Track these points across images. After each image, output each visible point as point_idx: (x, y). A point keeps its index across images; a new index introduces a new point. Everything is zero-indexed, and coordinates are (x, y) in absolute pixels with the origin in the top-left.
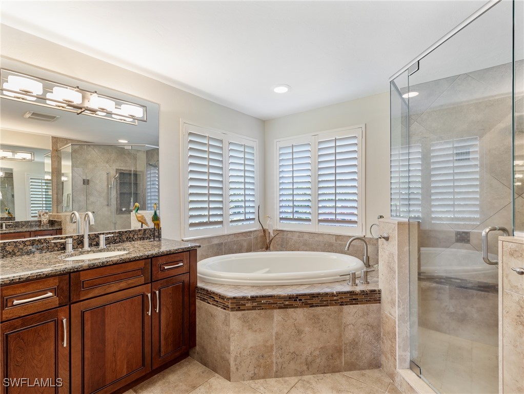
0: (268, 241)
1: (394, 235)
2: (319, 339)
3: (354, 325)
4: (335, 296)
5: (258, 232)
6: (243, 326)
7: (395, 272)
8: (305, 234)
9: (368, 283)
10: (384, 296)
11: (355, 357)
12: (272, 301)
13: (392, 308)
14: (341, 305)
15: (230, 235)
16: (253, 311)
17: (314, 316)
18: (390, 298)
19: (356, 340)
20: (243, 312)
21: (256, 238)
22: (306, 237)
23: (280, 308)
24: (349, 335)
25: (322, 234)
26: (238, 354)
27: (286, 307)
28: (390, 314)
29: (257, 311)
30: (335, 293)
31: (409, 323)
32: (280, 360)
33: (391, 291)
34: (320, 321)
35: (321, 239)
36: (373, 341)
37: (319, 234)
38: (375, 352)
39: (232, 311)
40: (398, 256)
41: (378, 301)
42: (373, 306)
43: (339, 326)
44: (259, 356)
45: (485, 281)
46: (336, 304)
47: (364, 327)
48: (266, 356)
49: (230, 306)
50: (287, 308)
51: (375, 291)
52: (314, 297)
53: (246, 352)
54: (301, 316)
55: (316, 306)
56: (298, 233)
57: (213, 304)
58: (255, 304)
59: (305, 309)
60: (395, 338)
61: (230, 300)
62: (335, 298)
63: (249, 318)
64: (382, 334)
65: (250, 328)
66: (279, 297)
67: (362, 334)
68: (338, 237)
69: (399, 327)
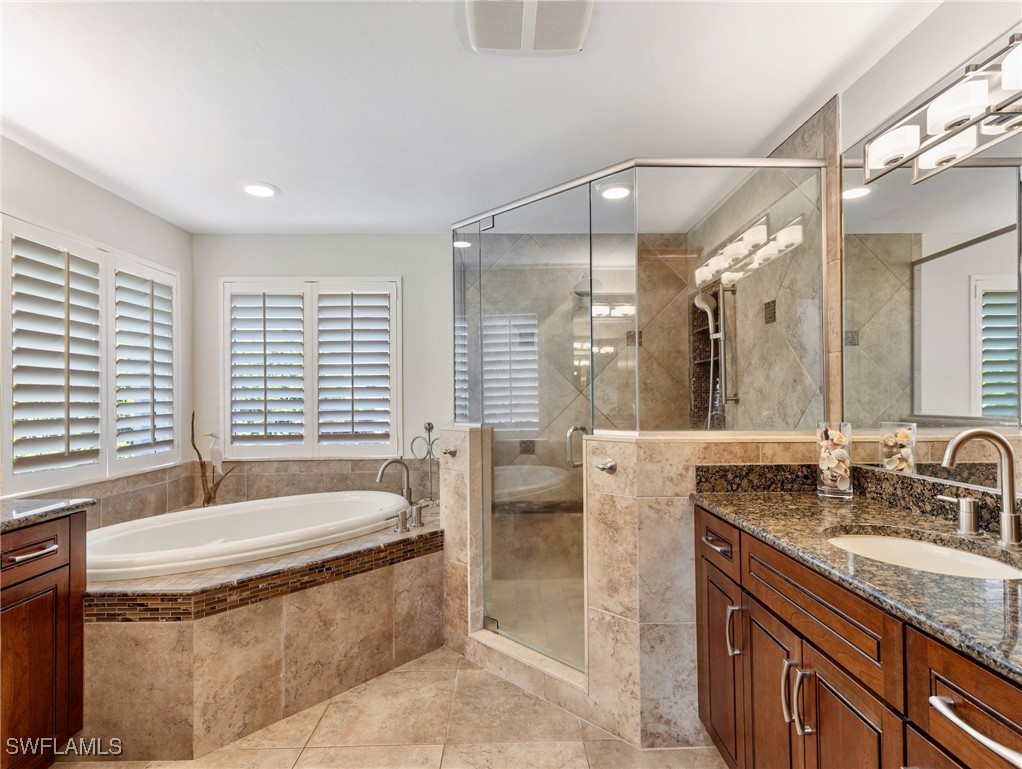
0: (210, 485)
1: (465, 447)
2: (357, 628)
3: (408, 592)
4: (382, 551)
5: (179, 470)
6: (221, 641)
7: (465, 499)
8: (291, 463)
9: (423, 525)
10: (448, 537)
11: (410, 640)
12: (278, 582)
13: (461, 550)
14: (391, 564)
15: (118, 480)
16: (242, 608)
17: (350, 590)
18: (458, 538)
19: (412, 613)
20: (221, 614)
21: (176, 483)
22: (294, 469)
23: (294, 590)
24: (403, 607)
25: (326, 462)
26: (211, 698)
27: (304, 586)
28: (459, 560)
29: (252, 606)
30: (382, 546)
31: (482, 567)
32: (294, 683)
33: (459, 528)
34: (360, 597)
35: (324, 469)
36: (435, 607)
37: (320, 462)
38: (437, 624)
39: (196, 618)
40: (471, 475)
41: (440, 547)
42: (435, 556)
43: (388, 598)
44: (253, 690)
45: (551, 499)
46: (384, 564)
47: (423, 590)
48: (267, 684)
49: (193, 609)
50: (306, 588)
51: (436, 533)
52: (352, 559)
53: (227, 691)
54: (330, 596)
55: (354, 574)
56: (275, 464)
57: (141, 619)
58: (245, 594)
59: (337, 583)
60: (466, 593)
61: (193, 598)
62: (382, 555)
63: (233, 623)
64: (445, 594)
65: (237, 642)
66: (293, 572)
67: (420, 602)
68: (356, 463)
69: (471, 574)
